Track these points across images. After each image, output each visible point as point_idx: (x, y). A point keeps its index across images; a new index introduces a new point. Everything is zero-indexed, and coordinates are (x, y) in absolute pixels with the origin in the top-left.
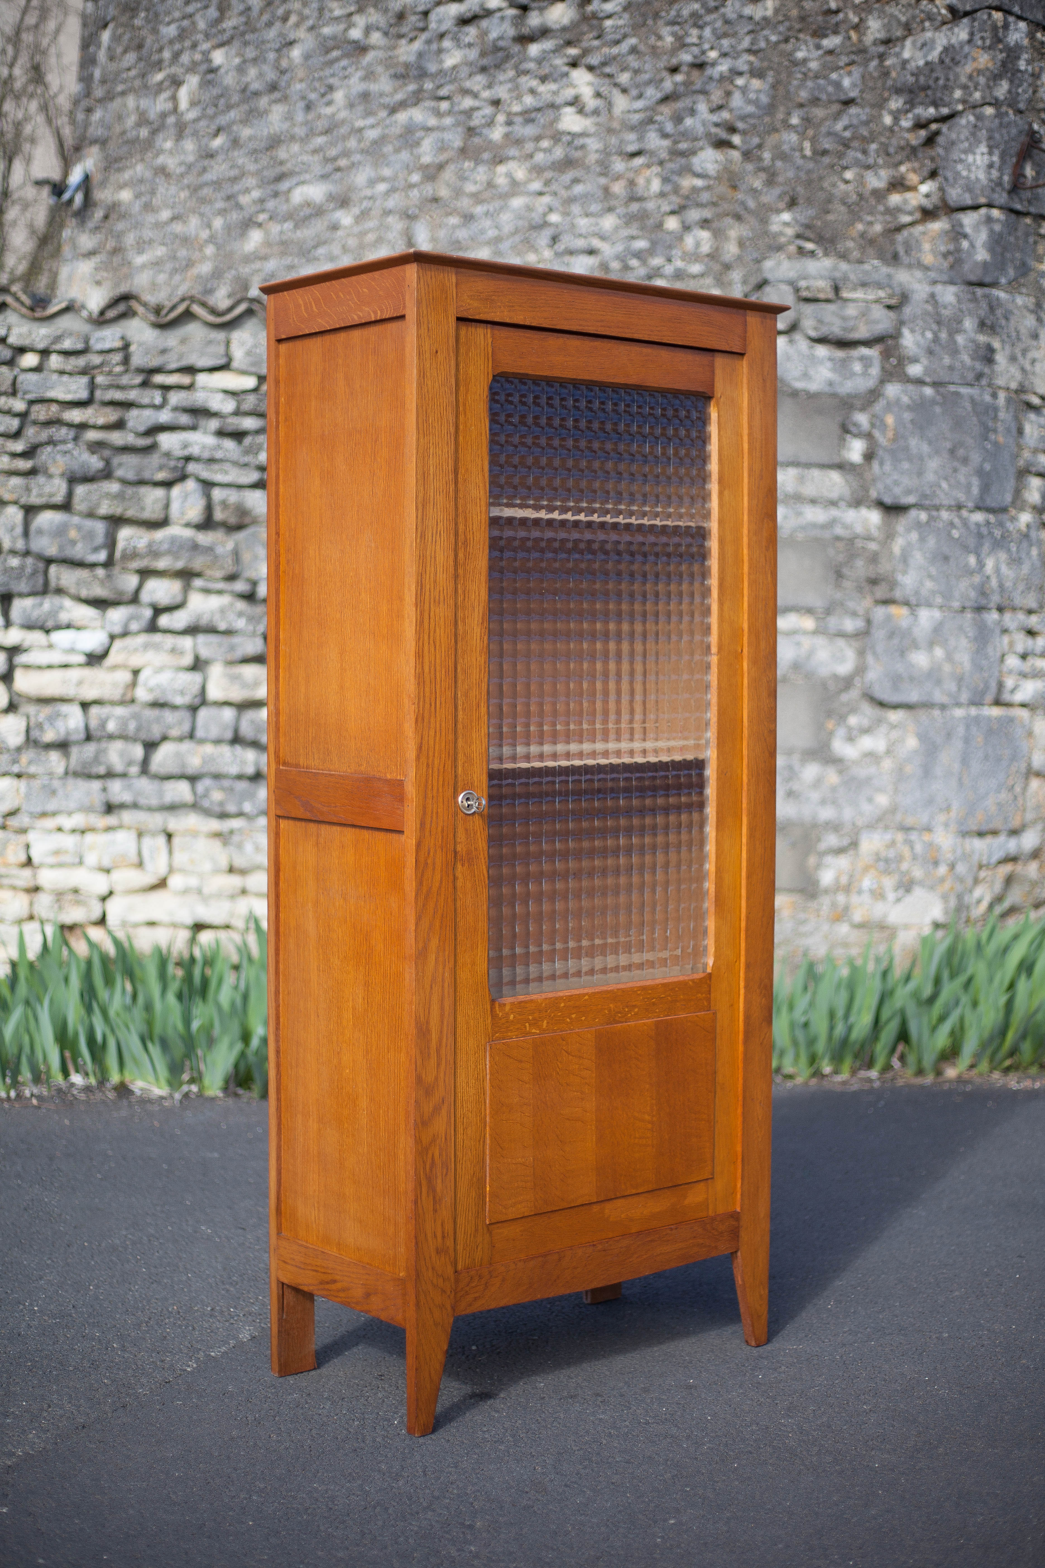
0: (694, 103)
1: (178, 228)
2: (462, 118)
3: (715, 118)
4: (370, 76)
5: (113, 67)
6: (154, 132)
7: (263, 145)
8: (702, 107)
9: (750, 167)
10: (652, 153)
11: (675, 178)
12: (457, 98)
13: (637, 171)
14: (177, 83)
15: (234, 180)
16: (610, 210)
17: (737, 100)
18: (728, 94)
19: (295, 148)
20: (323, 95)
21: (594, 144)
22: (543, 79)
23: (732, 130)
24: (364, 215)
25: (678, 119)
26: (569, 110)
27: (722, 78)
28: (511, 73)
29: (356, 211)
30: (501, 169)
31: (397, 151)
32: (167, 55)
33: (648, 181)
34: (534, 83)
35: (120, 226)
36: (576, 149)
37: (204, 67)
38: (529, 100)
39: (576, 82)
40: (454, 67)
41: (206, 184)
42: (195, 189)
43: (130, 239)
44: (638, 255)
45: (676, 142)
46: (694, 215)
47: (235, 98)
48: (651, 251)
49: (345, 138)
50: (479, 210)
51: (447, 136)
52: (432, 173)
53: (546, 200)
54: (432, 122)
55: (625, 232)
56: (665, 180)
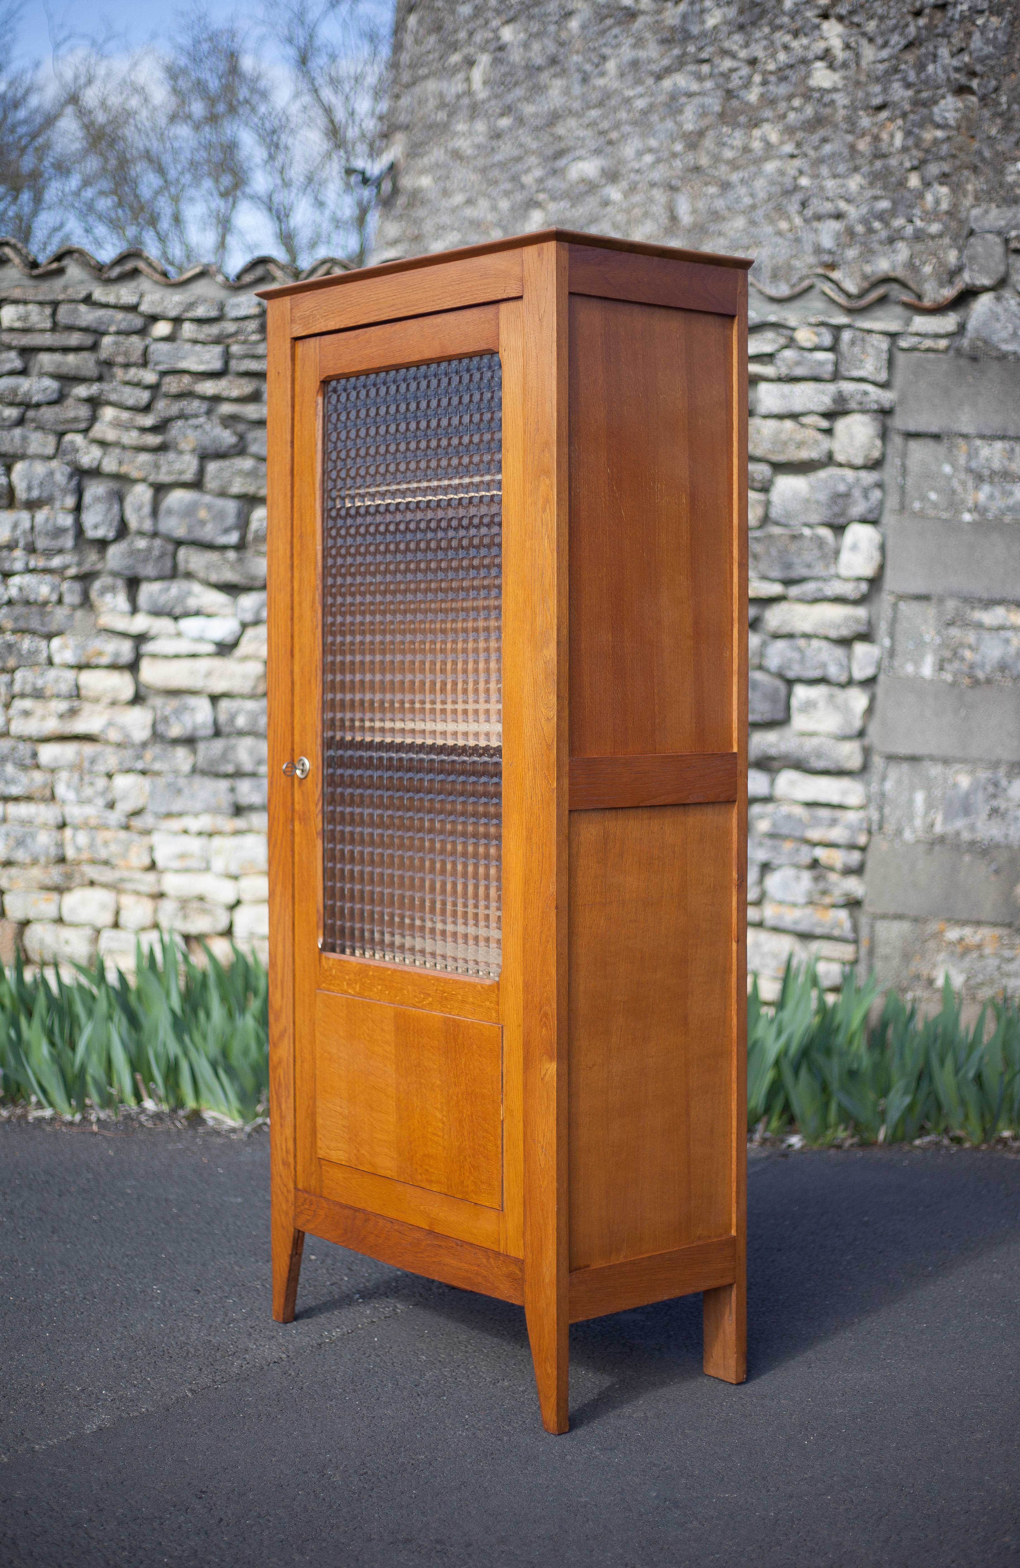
0: (936, 47)
1: (469, 212)
2: (721, 80)
3: (955, 63)
4: (639, 43)
5: (417, 50)
6: (451, 115)
7: (544, 121)
8: (944, 52)
9: (986, 113)
10: (895, 105)
11: (916, 130)
12: (717, 60)
13: (882, 126)
14: (470, 63)
15: (518, 159)
16: (856, 169)
17: (976, 42)
18: (969, 35)
19: (572, 122)
20: (597, 66)
21: (841, 99)
22: (796, 34)
23: (973, 74)
24: (633, 188)
25: (921, 67)
26: (819, 64)
27: (963, 18)
28: (767, 30)
29: (624, 184)
30: (757, 133)
31: (662, 119)
32: (462, 35)
33: (892, 136)
34: (787, 38)
35: (421, 212)
36: (825, 105)
37: (493, 45)
38: (782, 57)
39: (825, 34)
40: (715, 27)
41: (493, 165)
42: (484, 170)
43: (428, 227)
44: (881, 216)
45: (919, 92)
46: (934, 169)
47: (521, 74)
48: (893, 212)
49: (615, 110)
50: (735, 177)
51: (708, 100)
52: (693, 141)
53: (797, 163)
54: (695, 87)
55: (869, 193)
56: (908, 133)
